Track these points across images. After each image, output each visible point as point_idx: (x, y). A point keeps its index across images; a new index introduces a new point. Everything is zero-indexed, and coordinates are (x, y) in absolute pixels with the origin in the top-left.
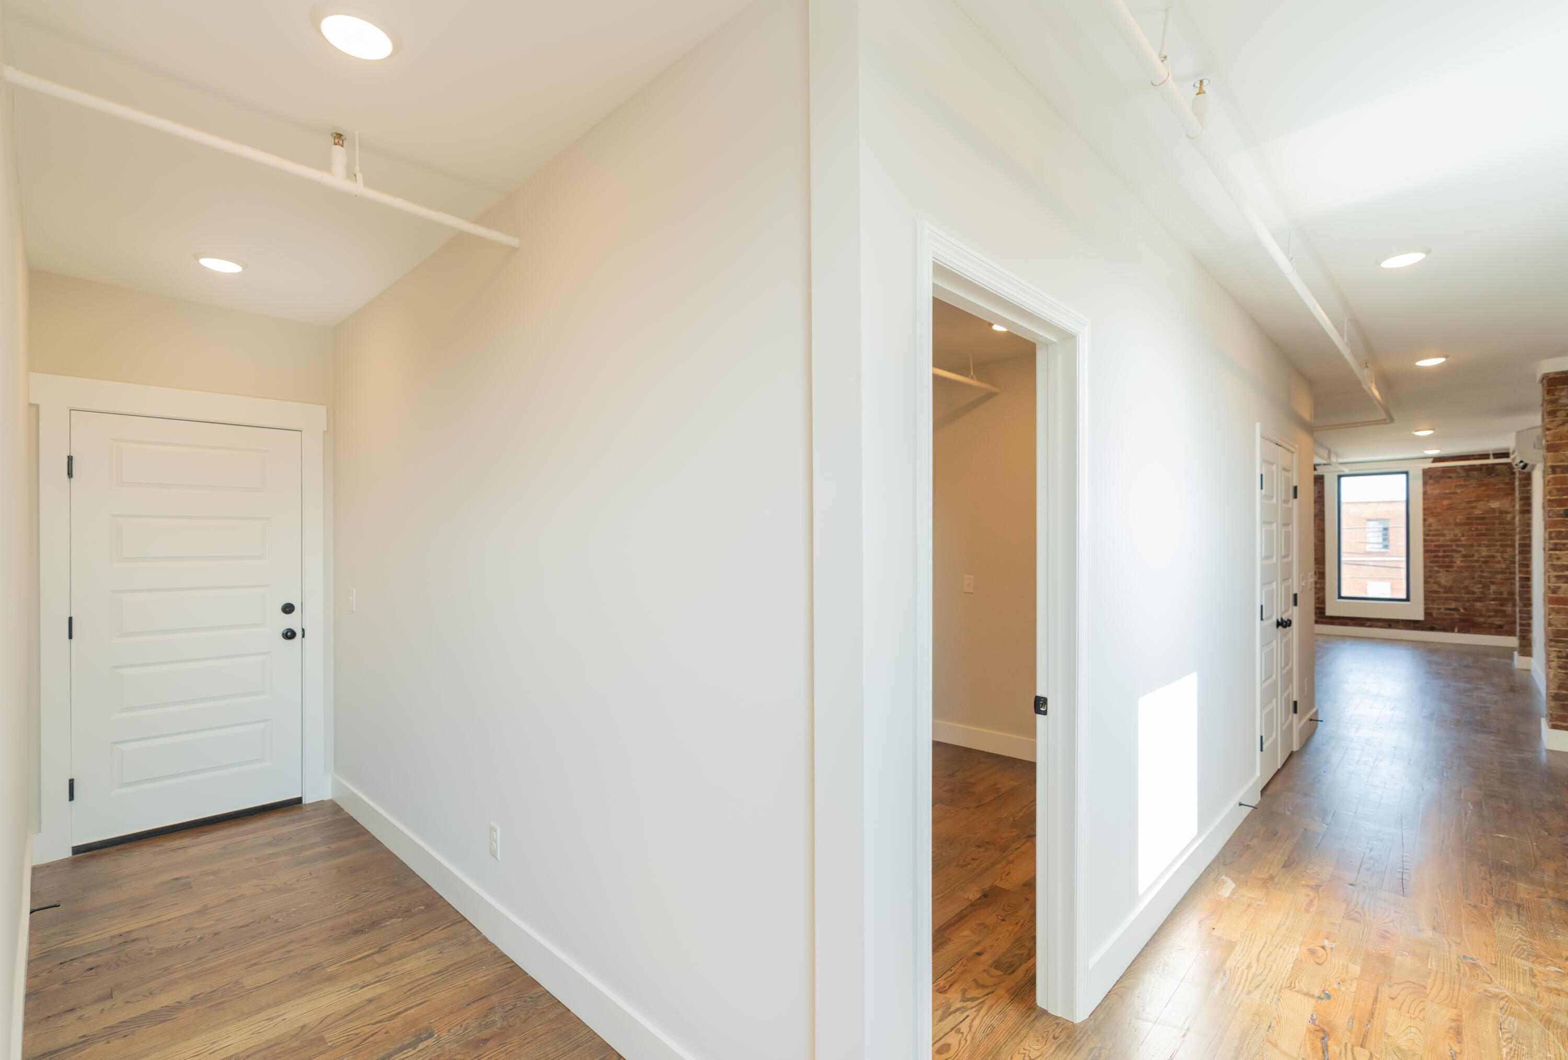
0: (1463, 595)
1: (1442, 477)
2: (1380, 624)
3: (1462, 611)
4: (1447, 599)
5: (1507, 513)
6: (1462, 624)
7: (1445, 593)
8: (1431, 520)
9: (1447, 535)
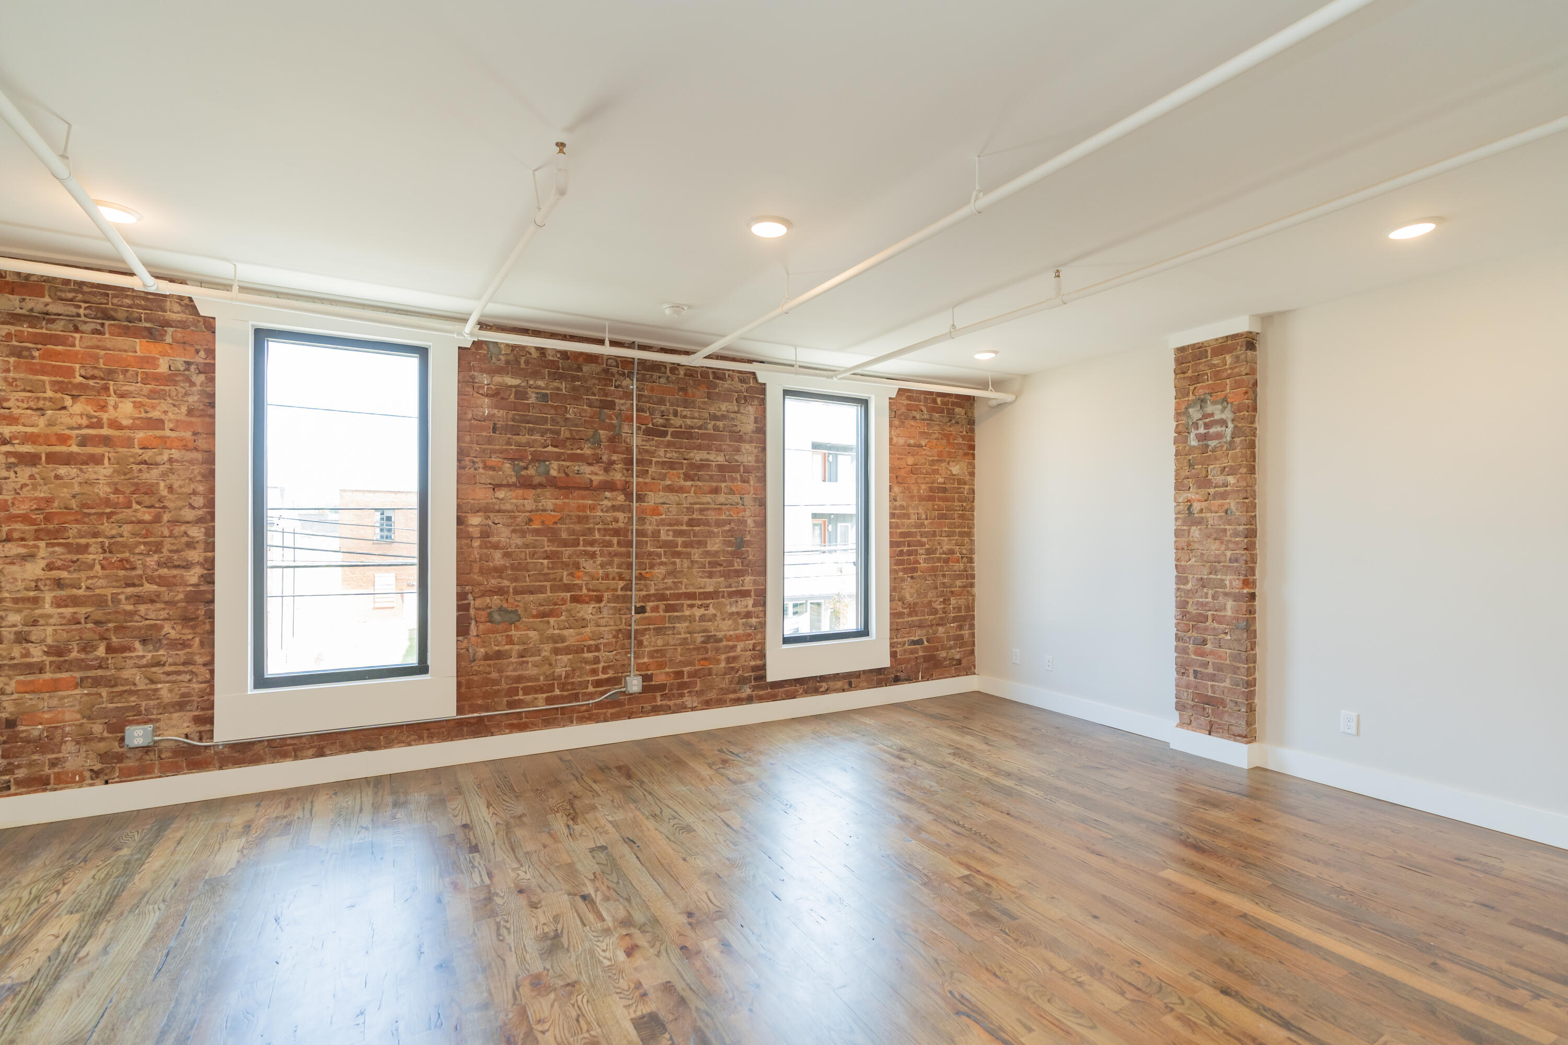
0: (927, 617)
1: (907, 418)
3: (926, 643)
4: (911, 625)
5: (965, 483)
6: (925, 665)
7: (910, 615)
8: (896, 489)
9: (912, 516)
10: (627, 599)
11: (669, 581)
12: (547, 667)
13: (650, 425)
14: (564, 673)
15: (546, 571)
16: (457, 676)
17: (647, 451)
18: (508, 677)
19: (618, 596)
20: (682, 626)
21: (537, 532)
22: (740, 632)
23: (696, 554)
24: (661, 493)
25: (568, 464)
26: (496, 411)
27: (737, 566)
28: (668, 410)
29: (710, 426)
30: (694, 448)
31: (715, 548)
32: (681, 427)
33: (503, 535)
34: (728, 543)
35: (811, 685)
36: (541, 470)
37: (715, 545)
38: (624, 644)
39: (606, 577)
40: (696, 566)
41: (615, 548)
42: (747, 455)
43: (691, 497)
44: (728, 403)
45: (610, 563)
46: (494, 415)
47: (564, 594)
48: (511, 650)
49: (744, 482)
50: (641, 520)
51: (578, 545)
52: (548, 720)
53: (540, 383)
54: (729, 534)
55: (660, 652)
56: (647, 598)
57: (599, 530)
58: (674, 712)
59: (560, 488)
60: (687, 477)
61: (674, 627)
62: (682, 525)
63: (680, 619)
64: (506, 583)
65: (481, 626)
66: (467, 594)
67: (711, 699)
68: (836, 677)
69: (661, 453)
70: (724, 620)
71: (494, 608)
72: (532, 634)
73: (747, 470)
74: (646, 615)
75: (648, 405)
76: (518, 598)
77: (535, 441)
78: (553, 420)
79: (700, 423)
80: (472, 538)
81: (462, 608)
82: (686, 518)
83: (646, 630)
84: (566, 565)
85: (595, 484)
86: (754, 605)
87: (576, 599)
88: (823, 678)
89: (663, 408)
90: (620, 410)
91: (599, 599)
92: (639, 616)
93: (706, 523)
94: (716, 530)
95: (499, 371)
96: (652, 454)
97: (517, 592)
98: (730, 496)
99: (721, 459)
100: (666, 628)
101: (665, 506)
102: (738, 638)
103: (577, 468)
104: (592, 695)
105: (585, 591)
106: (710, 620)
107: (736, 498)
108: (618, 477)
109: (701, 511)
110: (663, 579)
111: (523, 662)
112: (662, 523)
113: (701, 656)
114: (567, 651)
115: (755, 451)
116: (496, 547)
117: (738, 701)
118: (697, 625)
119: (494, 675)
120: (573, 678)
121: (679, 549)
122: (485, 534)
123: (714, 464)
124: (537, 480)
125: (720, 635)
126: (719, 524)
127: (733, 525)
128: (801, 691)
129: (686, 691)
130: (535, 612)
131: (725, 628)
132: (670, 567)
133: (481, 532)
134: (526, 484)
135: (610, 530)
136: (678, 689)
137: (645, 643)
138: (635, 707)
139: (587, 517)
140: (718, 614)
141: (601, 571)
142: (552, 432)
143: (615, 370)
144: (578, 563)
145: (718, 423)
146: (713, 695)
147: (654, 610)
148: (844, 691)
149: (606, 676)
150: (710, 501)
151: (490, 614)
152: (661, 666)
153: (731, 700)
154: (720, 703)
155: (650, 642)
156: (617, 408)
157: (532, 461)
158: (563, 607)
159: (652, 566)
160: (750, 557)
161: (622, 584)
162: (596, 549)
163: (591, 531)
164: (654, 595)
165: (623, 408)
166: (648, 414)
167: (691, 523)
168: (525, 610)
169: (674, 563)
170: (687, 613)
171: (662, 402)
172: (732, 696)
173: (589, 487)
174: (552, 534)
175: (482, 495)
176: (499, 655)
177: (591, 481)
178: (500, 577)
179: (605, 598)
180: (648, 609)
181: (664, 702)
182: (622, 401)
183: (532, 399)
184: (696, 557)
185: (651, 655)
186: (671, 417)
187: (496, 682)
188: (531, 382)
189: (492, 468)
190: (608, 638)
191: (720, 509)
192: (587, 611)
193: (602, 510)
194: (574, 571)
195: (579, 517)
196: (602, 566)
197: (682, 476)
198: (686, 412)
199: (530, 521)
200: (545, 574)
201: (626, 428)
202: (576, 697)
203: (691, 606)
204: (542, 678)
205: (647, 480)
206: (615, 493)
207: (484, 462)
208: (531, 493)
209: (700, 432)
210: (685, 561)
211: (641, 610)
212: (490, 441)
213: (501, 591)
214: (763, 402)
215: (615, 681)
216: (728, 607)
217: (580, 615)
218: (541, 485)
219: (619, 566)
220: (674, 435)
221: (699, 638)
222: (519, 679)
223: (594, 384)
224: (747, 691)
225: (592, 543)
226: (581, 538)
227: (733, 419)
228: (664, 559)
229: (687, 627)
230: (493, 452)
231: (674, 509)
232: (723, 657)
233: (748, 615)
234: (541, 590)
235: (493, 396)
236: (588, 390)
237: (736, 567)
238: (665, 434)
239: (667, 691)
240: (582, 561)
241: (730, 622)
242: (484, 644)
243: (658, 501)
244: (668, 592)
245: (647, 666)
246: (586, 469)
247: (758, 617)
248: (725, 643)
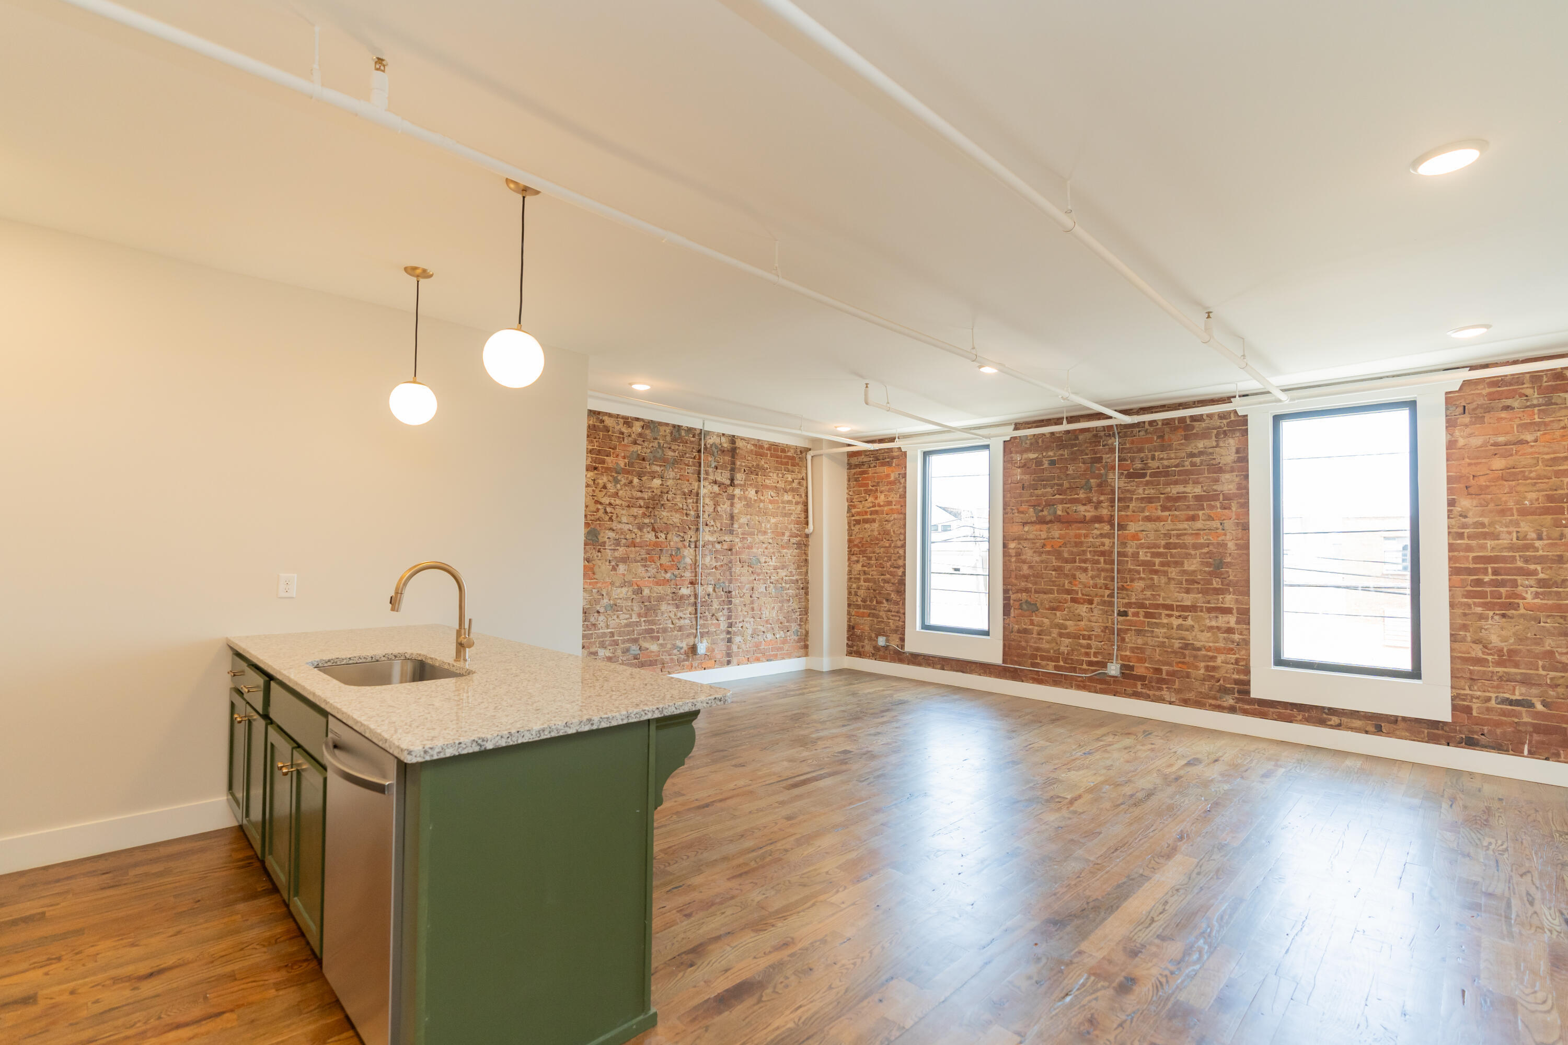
0: (1542, 673)
1: (1488, 410)
2: (1358, 723)
3: (1539, 707)
4: (1507, 679)
6: (1536, 737)
7: (1499, 663)
8: (1465, 503)
9: (1503, 536)
10: (1111, 604)
11: (1148, 593)
12: (1054, 644)
13: (1131, 470)
14: (1066, 652)
15: (1054, 579)
16: (1004, 640)
17: (1128, 491)
18: (1031, 646)
19: (1105, 602)
20: (1160, 631)
21: (1048, 553)
22: (1221, 644)
23: (1173, 572)
24: (1141, 523)
25: (1068, 505)
26: (1023, 477)
27: (1216, 583)
28: (1147, 456)
29: (1187, 463)
30: (1171, 484)
31: (1193, 568)
32: (1158, 468)
33: (1028, 554)
34: (1208, 564)
35: (1314, 713)
36: (1052, 511)
37: (1192, 565)
38: (1110, 638)
39: (1095, 586)
40: (1173, 582)
41: (1102, 565)
42: (1228, 484)
43: (1169, 525)
44: (1205, 441)
45: (1099, 576)
46: (1023, 479)
47: (1066, 596)
48: (1033, 629)
49: (1225, 508)
50: (1124, 544)
51: (1075, 562)
52: (1055, 680)
53: (1051, 453)
54: (1207, 556)
55: (1141, 650)
56: (1129, 605)
57: (1090, 551)
58: (1152, 701)
59: (1063, 523)
60: (1164, 509)
61: (1153, 631)
62: (1159, 548)
63: (1157, 625)
64: (1030, 585)
65: (1016, 612)
66: (1009, 590)
67: (1189, 699)
68: (1354, 714)
69: (1140, 490)
70: (1202, 631)
71: (1023, 601)
72: (1046, 621)
73: (1227, 498)
74: (1128, 618)
75: (1129, 455)
76: (1037, 595)
77: (1047, 492)
78: (1059, 477)
79: (1178, 461)
80: (1011, 556)
81: (1006, 599)
82: (1163, 542)
83: (1128, 630)
84: (1067, 576)
85: (1087, 518)
86: (1238, 622)
87: (1074, 600)
88: (1332, 711)
89: (1142, 455)
90: (1106, 462)
91: (1091, 602)
92: (1121, 618)
93: (1184, 546)
94: (1193, 552)
95: (1027, 450)
96: (1132, 492)
97: (1036, 592)
98: (1208, 522)
99: (1198, 490)
100: (1146, 631)
101: (1144, 533)
102: (1218, 650)
103: (1075, 508)
104: (1085, 671)
105: (1080, 595)
106: (1187, 630)
107: (1215, 524)
108: (1105, 512)
109: (1178, 536)
110: (1142, 591)
111: (1040, 639)
112: (1141, 546)
113: (1179, 660)
114: (1068, 636)
115: (1237, 479)
116: (1024, 562)
117: (1219, 708)
118: (1174, 633)
119: (1023, 644)
120: (1072, 655)
121: (1157, 567)
122: (1018, 554)
123: (1190, 495)
124: (1048, 518)
125: (1198, 644)
126: (1196, 547)
127: (1211, 548)
128: (1300, 717)
129: (1164, 686)
130: (1047, 606)
131: (1203, 639)
132: (1149, 582)
133: (1016, 553)
134: (1042, 521)
135: (1098, 551)
136: (1157, 683)
137: (1127, 640)
138: (1119, 688)
139: (1082, 543)
140: (1196, 626)
141: (1091, 582)
142: (1058, 485)
143: (1102, 434)
144: (1075, 575)
145: (1194, 459)
146: (1192, 695)
147: (1136, 614)
148: (1367, 732)
149: (1096, 659)
150: (1188, 527)
151: (1021, 605)
152: (1141, 660)
153: (1210, 705)
154: (1198, 704)
155: (1131, 640)
156: (1104, 461)
157: (1047, 505)
158: (1066, 605)
159: (1132, 580)
160: (1231, 578)
161: (1107, 592)
162: (1088, 565)
163: (1084, 552)
164: (1135, 603)
165: (1109, 460)
166: (1129, 462)
167: (1168, 546)
168: (1041, 604)
169: (1152, 579)
170: (1165, 621)
171: (1141, 450)
172: (1213, 702)
173: (1083, 521)
174: (1058, 554)
175: (1016, 529)
176: (1026, 631)
177: (1085, 516)
178: (1027, 581)
179: (1095, 602)
180: (1130, 614)
181: (1144, 691)
182: (1108, 456)
183: (1046, 465)
184: (1173, 575)
185: (1132, 650)
186: (1150, 461)
187: (1025, 649)
188: (1044, 454)
189: (1022, 512)
190: (1097, 631)
191: (1197, 534)
192: (1083, 609)
193: (1093, 537)
194: (1072, 580)
195: (1075, 542)
196: (1093, 578)
197: (1159, 508)
198: (1164, 455)
199: (1044, 546)
200: (1053, 581)
201: (1111, 476)
202: (1074, 670)
203: (1170, 616)
204: (1052, 651)
205: (1128, 513)
206: (1103, 524)
207: (1018, 509)
208: (1045, 527)
209: (1177, 469)
210: (1162, 577)
211: (1123, 614)
212: (1021, 495)
213: (1027, 590)
214: (1245, 432)
215: (1104, 665)
216: (1208, 621)
217: (1077, 612)
218: (1051, 522)
219: (1105, 579)
220: (1153, 475)
221: (1177, 644)
222: (1038, 649)
223: (1087, 447)
224: (1229, 701)
225: (1085, 561)
226: (1078, 557)
227: (1211, 454)
228: (1142, 575)
229: (1165, 633)
230: (1022, 502)
231: (1152, 535)
232: (1202, 664)
233: (1230, 631)
234: (1051, 592)
235: (1023, 467)
236: (1082, 452)
237: (1215, 585)
238: (1144, 475)
239: (1146, 682)
240: (1077, 573)
241: (1209, 634)
242: (1017, 623)
243: (1138, 529)
244: (1147, 602)
245: (1128, 659)
246: (1081, 508)
247: (1241, 634)
248: (1204, 652)
